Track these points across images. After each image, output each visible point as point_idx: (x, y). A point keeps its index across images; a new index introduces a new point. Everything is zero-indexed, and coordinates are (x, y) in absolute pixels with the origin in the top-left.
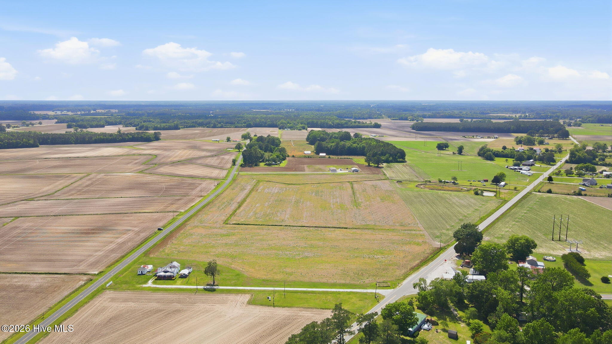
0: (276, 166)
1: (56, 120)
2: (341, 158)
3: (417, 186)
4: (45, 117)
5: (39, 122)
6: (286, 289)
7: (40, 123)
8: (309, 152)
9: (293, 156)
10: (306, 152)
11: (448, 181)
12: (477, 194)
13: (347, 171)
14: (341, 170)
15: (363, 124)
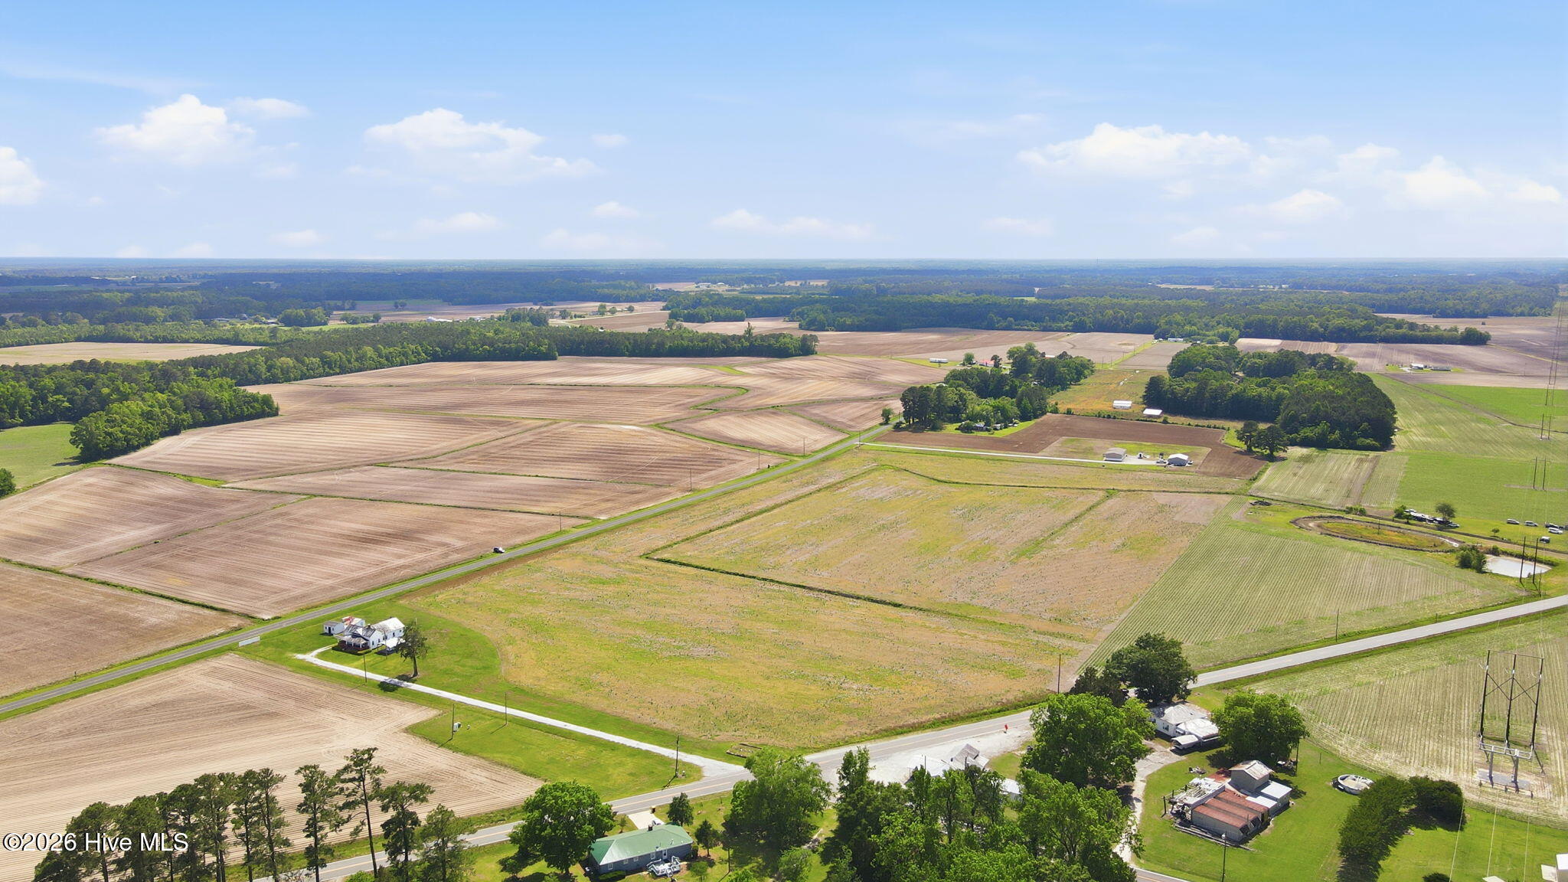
0: (985, 434)
1: (664, 304)
2: (1197, 426)
3: (1294, 522)
4: (657, 295)
5: (628, 306)
6: (511, 711)
7: (631, 309)
8: (1127, 404)
9: (1069, 412)
10: (1117, 403)
11: (1427, 517)
12: (1465, 563)
13: (1154, 463)
14: (1140, 457)
15: (1424, 330)
